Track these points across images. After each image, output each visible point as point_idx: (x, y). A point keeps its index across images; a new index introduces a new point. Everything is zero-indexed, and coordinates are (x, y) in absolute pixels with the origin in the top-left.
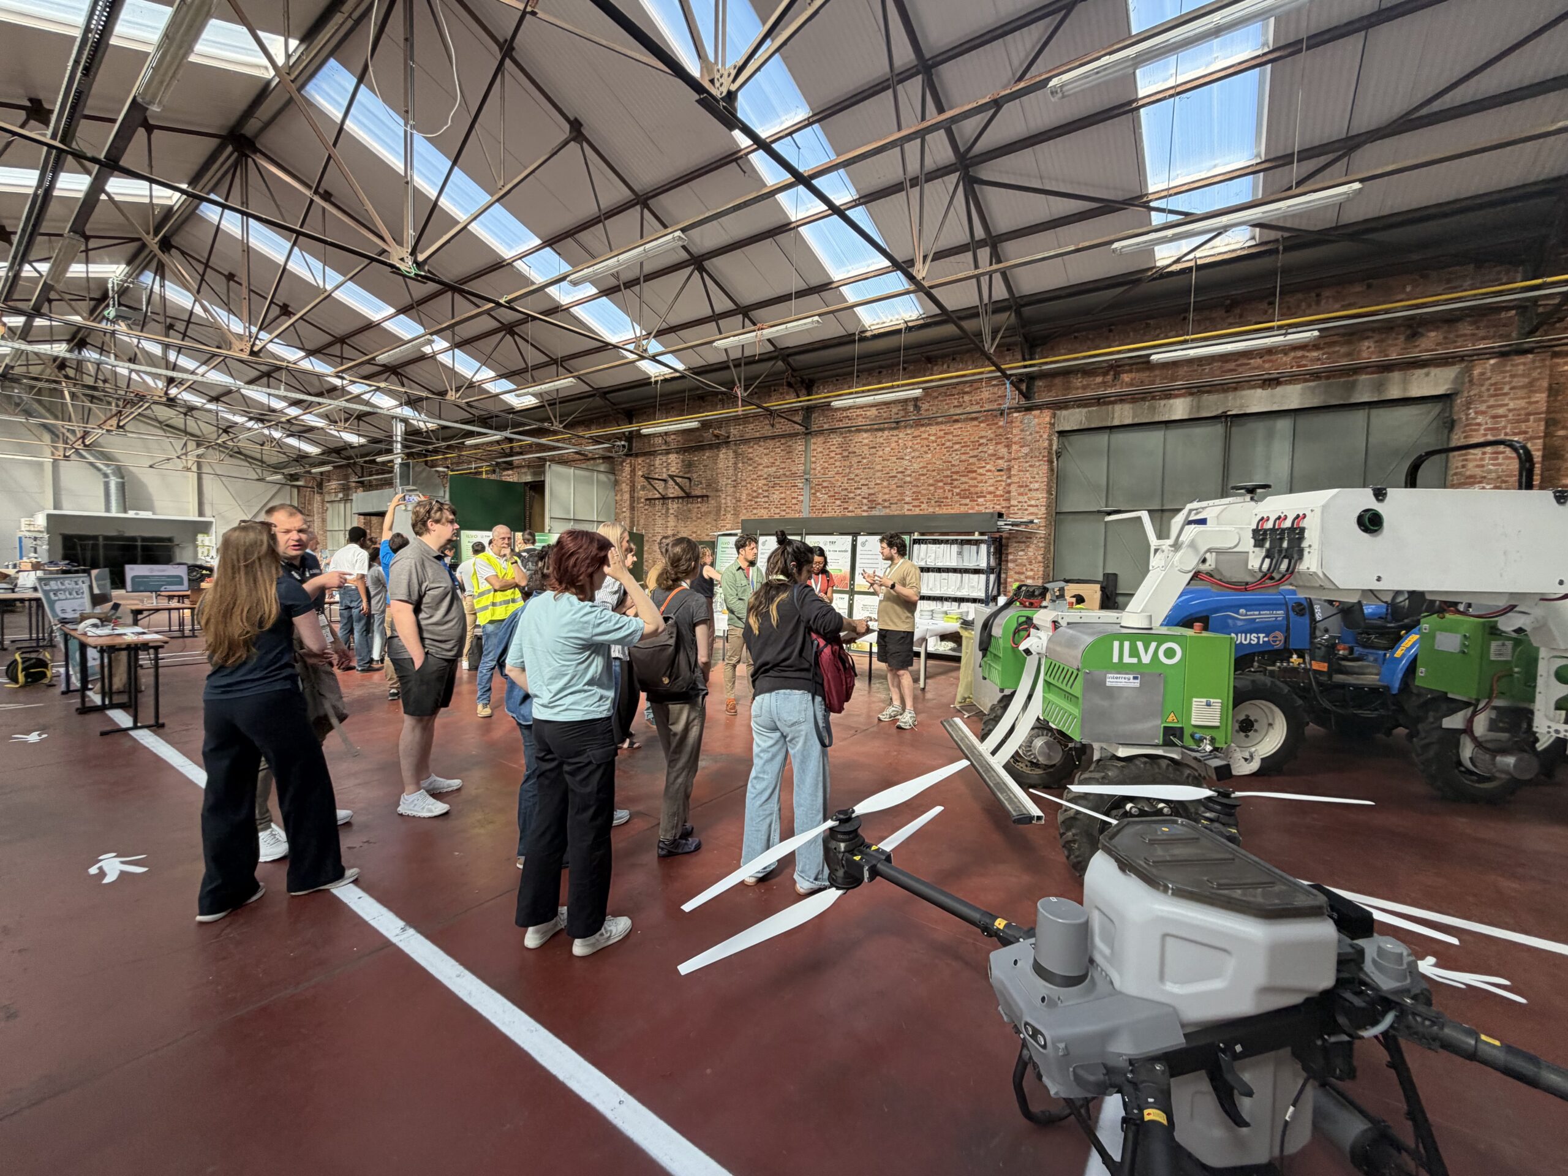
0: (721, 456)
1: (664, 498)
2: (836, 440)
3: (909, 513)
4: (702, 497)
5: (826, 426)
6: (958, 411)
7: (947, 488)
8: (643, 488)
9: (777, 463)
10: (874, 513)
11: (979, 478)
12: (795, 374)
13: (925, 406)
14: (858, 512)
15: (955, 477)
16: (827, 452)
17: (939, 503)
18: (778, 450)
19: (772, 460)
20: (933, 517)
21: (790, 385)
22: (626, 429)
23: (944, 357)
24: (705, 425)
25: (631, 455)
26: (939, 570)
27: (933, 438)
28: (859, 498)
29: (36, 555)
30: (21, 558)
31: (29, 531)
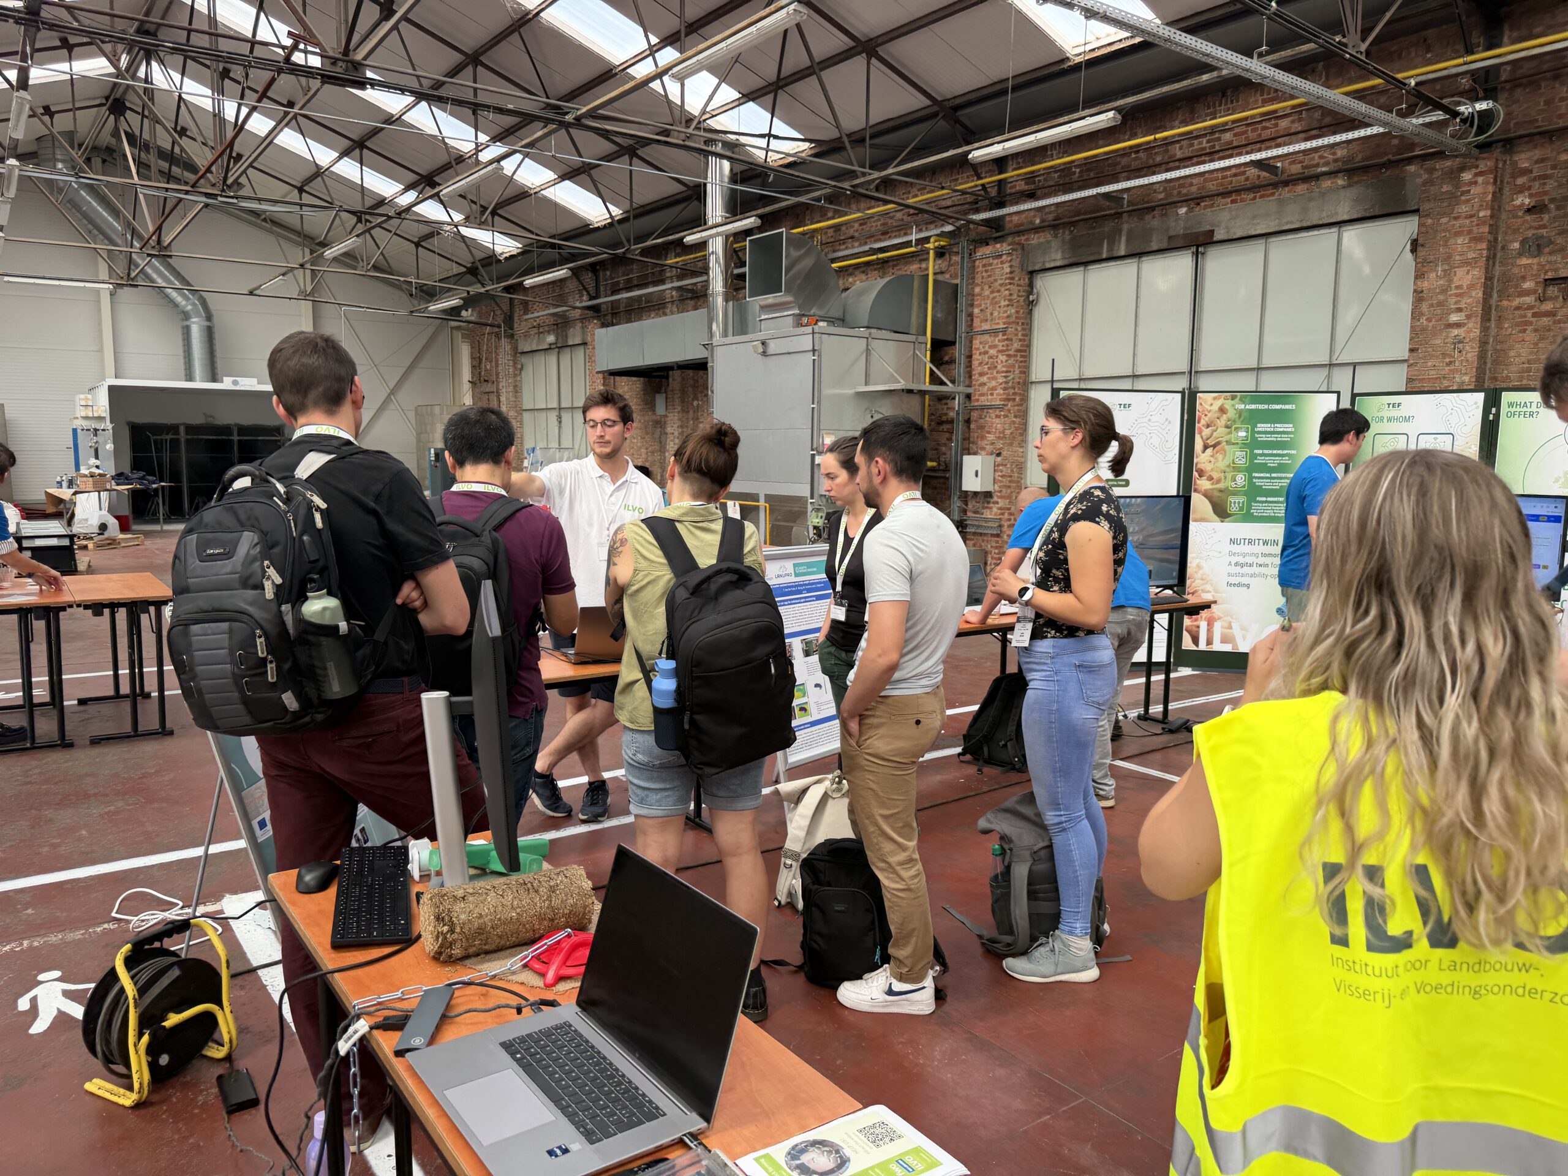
29: (98, 462)
30: (77, 468)
31: (86, 418)
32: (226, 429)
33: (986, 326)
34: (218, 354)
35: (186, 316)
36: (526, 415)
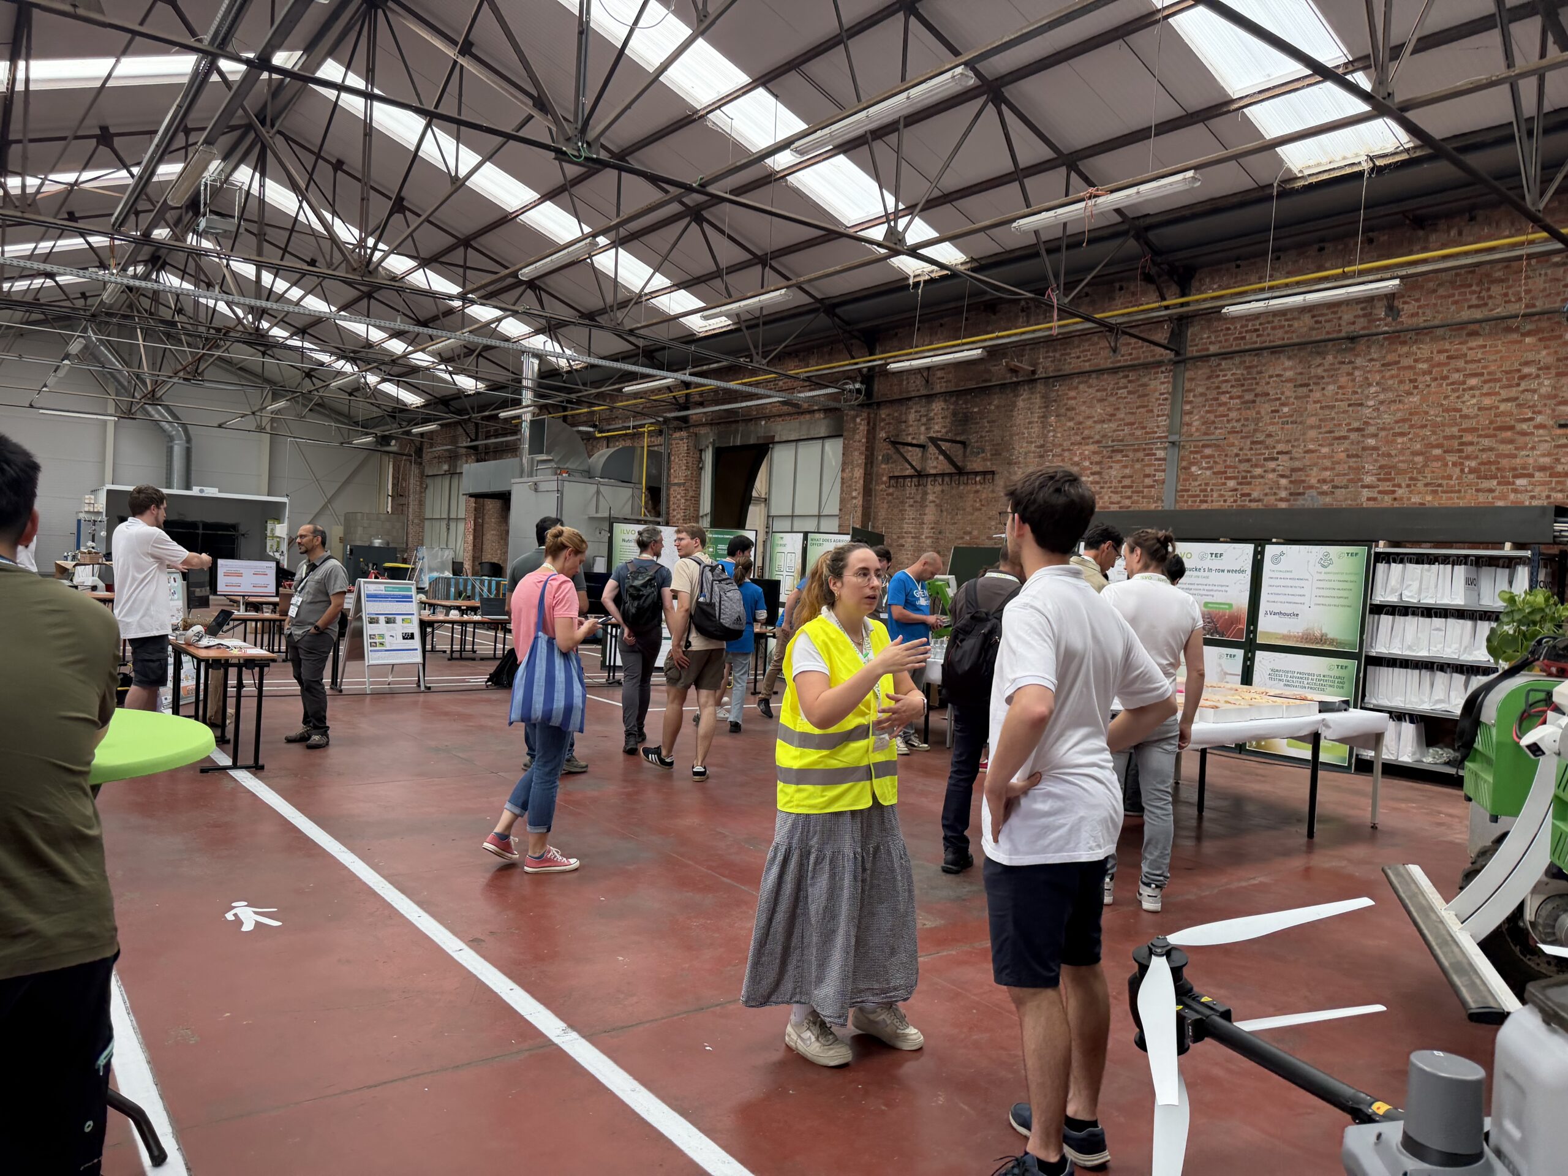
0: (1021, 404)
1: (920, 476)
2: (1231, 371)
3: (1371, 504)
4: (984, 473)
5: (1213, 349)
6: (1478, 314)
7: (1451, 458)
8: (887, 459)
9: (1121, 415)
10: (1300, 503)
11: (1521, 440)
12: (1159, 260)
13: (1408, 308)
14: (1270, 500)
15: (1468, 438)
16: (1212, 394)
17: (1434, 488)
18: (1123, 392)
19: (1109, 410)
20: (1421, 512)
21: (1148, 279)
22: (863, 363)
23: (1449, 215)
24: (993, 353)
25: (869, 405)
26: (1429, 612)
27: (1425, 366)
28: (1271, 476)
29: (94, 545)
30: (78, 548)
31: (88, 512)
32: (194, 525)
33: (676, 481)
34: (193, 468)
35: (171, 439)
36: (427, 523)
